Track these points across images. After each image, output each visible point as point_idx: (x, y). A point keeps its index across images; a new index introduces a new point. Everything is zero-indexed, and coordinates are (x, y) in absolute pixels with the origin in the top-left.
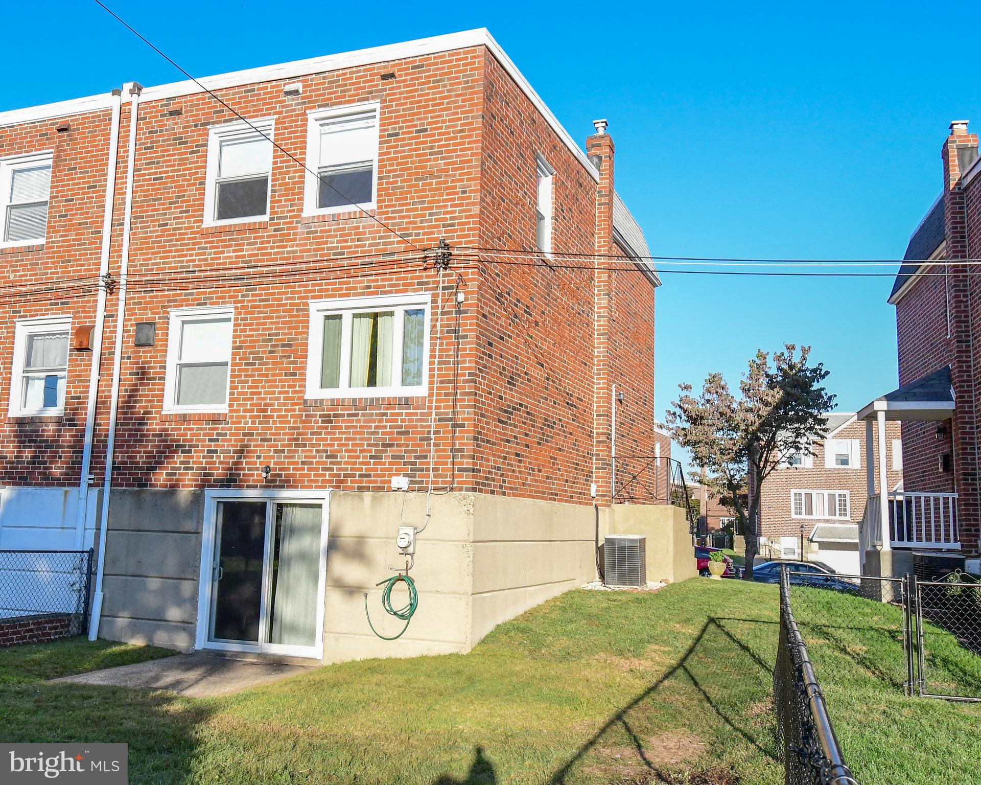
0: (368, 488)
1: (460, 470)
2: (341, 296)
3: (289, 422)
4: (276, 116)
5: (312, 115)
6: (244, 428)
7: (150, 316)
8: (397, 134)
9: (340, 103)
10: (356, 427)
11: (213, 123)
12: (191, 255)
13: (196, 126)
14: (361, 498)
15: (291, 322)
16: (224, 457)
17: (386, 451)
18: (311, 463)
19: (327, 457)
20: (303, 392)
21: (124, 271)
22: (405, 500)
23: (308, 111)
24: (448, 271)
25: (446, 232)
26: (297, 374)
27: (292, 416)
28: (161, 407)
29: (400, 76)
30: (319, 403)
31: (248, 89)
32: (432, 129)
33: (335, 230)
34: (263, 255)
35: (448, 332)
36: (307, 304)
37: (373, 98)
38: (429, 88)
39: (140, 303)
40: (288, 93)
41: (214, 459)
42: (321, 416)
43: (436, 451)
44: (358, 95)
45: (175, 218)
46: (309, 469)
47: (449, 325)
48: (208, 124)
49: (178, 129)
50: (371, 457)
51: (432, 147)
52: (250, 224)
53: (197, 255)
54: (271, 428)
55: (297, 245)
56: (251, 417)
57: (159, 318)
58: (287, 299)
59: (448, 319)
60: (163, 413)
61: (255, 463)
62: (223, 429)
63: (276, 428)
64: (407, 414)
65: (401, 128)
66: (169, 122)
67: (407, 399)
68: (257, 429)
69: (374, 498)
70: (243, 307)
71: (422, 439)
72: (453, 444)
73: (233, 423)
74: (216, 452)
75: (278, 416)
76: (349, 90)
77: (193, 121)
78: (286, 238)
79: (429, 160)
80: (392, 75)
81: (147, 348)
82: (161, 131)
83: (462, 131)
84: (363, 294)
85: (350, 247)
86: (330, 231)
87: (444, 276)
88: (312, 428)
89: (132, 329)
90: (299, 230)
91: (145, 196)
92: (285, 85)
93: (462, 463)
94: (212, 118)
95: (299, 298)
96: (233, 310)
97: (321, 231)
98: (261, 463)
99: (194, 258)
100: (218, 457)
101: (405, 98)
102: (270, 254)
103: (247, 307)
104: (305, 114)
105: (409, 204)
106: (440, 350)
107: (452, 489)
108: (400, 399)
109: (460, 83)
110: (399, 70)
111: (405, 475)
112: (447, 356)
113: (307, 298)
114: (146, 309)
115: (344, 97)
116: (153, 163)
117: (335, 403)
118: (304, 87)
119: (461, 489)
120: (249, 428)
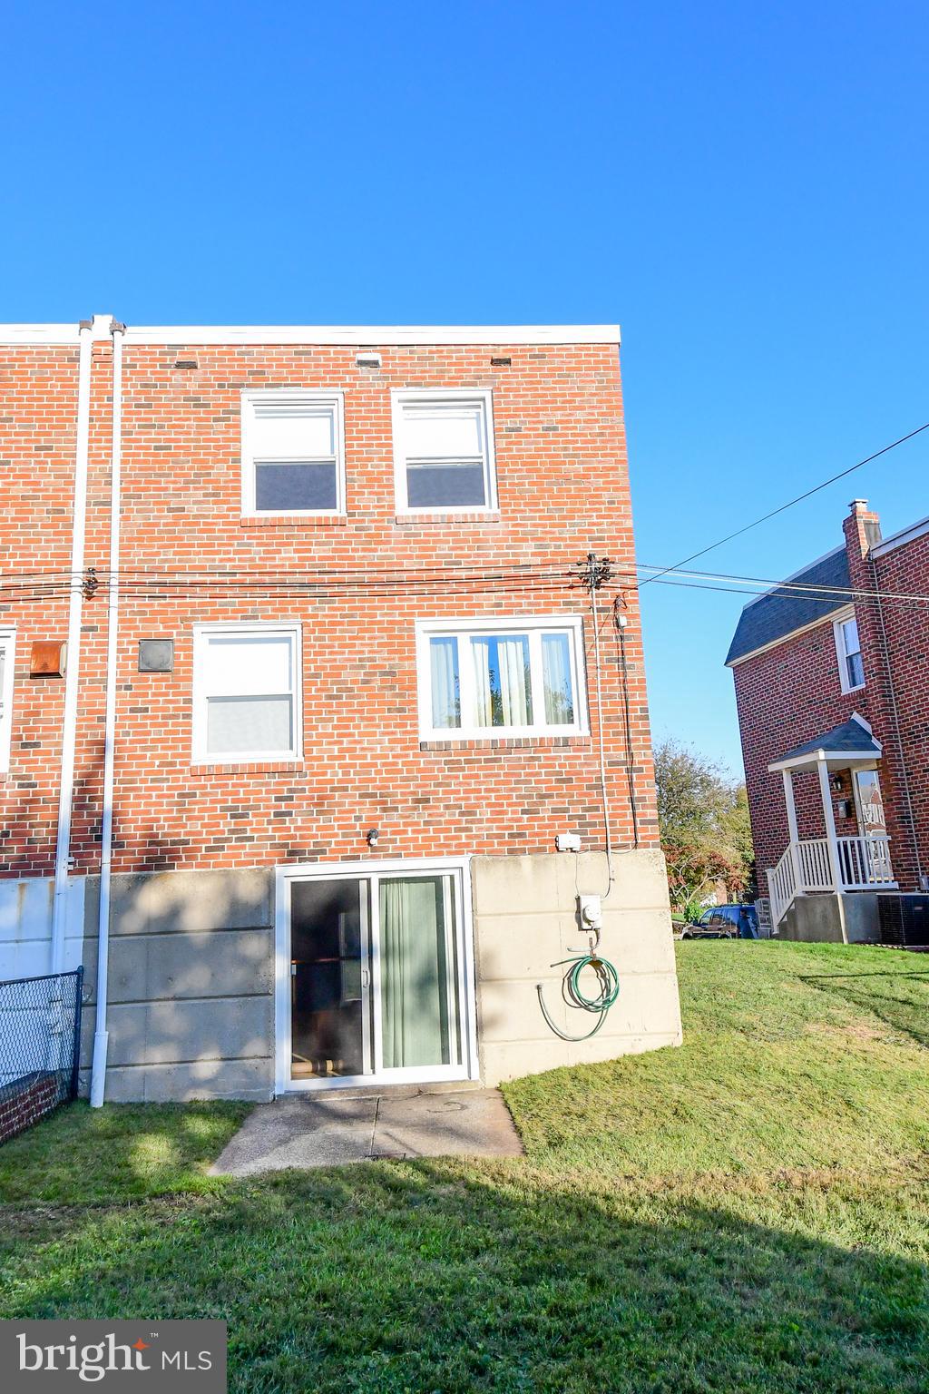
0: (523, 851)
1: (643, 822)
2: (461, 614)
3: (400, 771)
4: (346, 389)
5: (397, 394)
6: (332, 781)
7: (161, 630)
8: (518, 429)
9: (438, 385)
10: (498, 775)
11: (249, 386)
12: (228, 552)
13: (221, 386)
14: (518, 864)
15: (391, 644)
16: (303, 821)
17: (543, 804)
18: (439, 823)
19: (462, 814)
20: (416, 732)
21: (115, 566)
22: (577, 863)
23: (392, 389)
24: (601, 591)
25: (594, 546)
26: (406, 710)
27: (404, 764)
28: (189, 755)
29: (517, 364)
30: (444, 747)
31: (302, 350)
32: (563, 428)
33: (445, 535)
34: (342, 558)
35: (609, 660)
36: (412, 623)
37: (484, 384)
38: (554, 382)
39: (144, 613)
40: (361, 363)
41: (288, 824)
42: (446, 762)
43: (609, 801)
44: (461, 378)
45: (195, 503)
46: (435, 831)
47: (609, 654)
48: (242, 386)
49: (192, 386)
50: (524, 812)
51: (566, 449)
52: (320, 518)
53: (236, 552)
54: (374, 780)
55: (392, 550)
56: (341, 766)
57: (178, 634)
58: (382, 615)
59: (607, 646)
60: (192, 764)
61: (354, 827)
62: (297, 783)
63: (382, 780)
64: (567, 758)
65: (524, 422)
66: (178, 377)
67: (566, 740)
68: (352, 781)
69: (536, 862)
70: (316, 624)
71: (589, 787)
72: (632, 792)
73: (313, 774)
74: (290, 814)
75: (384, 764)
76: (449, 371)
77: (216, 379)
78: (376, 539)
79: (564, 463)
80: (508, 362)
81: (160, 675)
82: (163, 386)
83: (602, 434)
84: (492, 613)
85: (469, 556)
86: (438, 535)
87: (597, 596)
88: (436, 778)
89: (131, 647)
90: (393, 531)
91: (141, 469)
92: (355, 353)
93: (644, 815)
94: (246, 379)
95: (401, 615)
96: (299, 628)
97: (426, 535)
98: (362, 826)
99: (231, 556)
100: (292, 821)
101: (524, 389)
102: (352, 558)
103: (322, 624)
104: (387, 391)
105: (542, 511)
106: (602, 682)
107: (636, 846)
108: (557, 740)
109: (593, 382)
110: (516, 357)
111: (574, 832)
112: (611, 689)
113: (412, 614)
114: (154, 621)
115: (442, 377)
116: (153, 426)
117: (467, 747)
118: (383, 358)
119: (647, 846)
120: (340, 781)
